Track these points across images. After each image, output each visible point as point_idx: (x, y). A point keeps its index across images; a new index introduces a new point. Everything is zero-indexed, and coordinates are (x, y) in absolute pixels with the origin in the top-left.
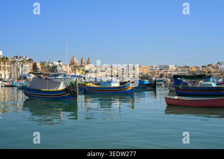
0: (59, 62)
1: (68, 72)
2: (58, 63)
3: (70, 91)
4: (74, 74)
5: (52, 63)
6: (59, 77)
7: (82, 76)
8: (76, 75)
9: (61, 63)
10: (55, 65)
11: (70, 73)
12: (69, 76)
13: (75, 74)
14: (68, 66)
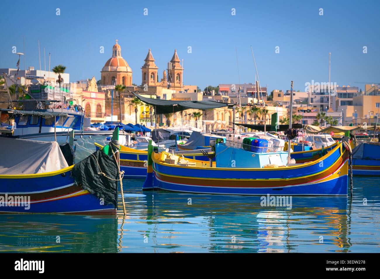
0: (59, 70)
1: (93, 109)
2: (56, 76)
3: (90, 179)
4: (114, 118)
5: (32, 76)
6: (52, 130)
7: (148, 125)
8: (125, 122)
9: (65, 76)
10: (40, 81)
11: (99, 115)
12: (97, 124)
13: (121, 117)
14: (93, 87)
